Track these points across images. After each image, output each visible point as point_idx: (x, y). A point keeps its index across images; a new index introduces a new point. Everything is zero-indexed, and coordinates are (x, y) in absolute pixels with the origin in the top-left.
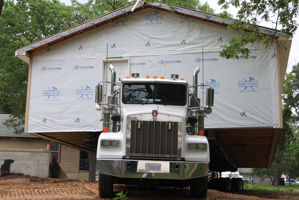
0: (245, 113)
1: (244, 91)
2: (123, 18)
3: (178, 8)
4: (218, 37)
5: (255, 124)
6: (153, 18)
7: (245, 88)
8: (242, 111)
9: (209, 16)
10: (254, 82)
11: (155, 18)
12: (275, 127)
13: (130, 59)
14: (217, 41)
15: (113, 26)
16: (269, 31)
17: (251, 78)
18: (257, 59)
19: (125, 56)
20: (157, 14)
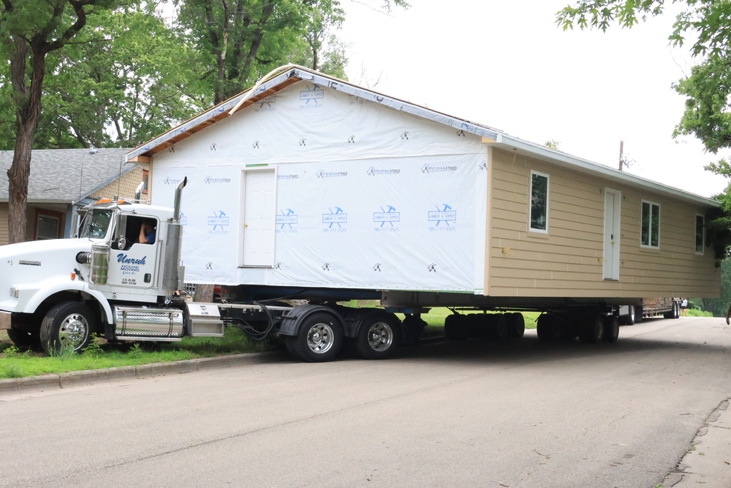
0: (435, 267)
1: (436, 227)
2: (269, 97)
3: (337, 84)
4: (402, 132)
5: (447, 286)
6: (310, 97)
7: (436, 222)
8: (430, 263)
9: (380, 97)
10: (450, 213)
11: (314, 97)
12: (476, 293)
13: (278, 168)
14: (400, 139)
15: (257, 110)
16: (467, 126)
17: (447, 206)
18: (458, 171)
19: (272, 162)
20: (317, 89)
